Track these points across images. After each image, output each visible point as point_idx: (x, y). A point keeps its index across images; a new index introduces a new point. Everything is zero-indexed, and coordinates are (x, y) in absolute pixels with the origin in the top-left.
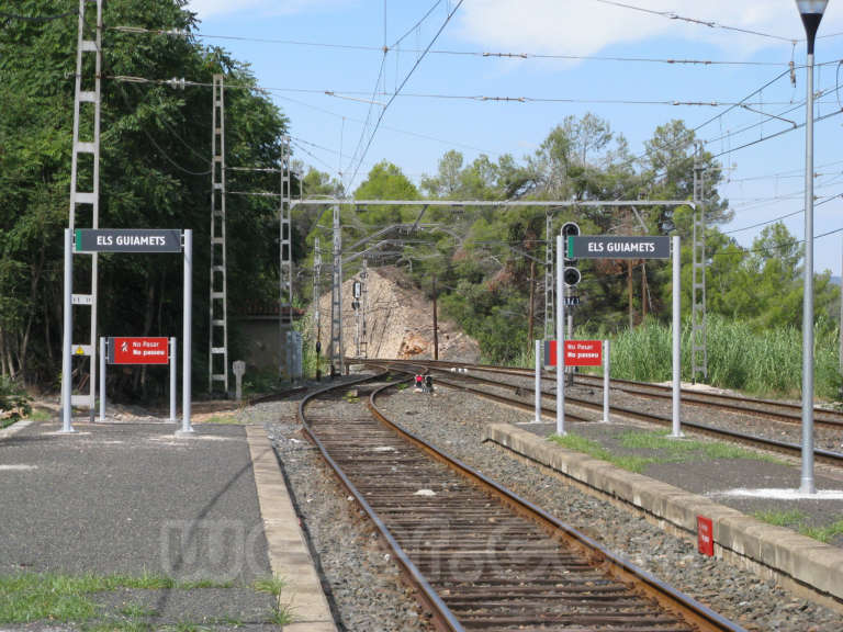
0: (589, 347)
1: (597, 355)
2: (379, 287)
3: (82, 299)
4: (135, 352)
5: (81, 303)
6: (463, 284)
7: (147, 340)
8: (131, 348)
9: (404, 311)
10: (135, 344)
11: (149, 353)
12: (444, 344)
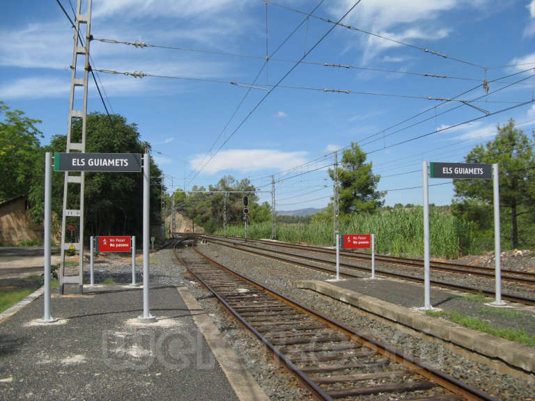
0: (364, 238)
1: (367, 242)
2: (179, 216)
3: (74, 213)
4: (111, 245)
5: (73, 215)
6: (199, 215)
7: (119, 238)
8: (109, 243)
9: (185, 222)
10: (111, 240)
11: (119, 245)
12: (195, 229)
